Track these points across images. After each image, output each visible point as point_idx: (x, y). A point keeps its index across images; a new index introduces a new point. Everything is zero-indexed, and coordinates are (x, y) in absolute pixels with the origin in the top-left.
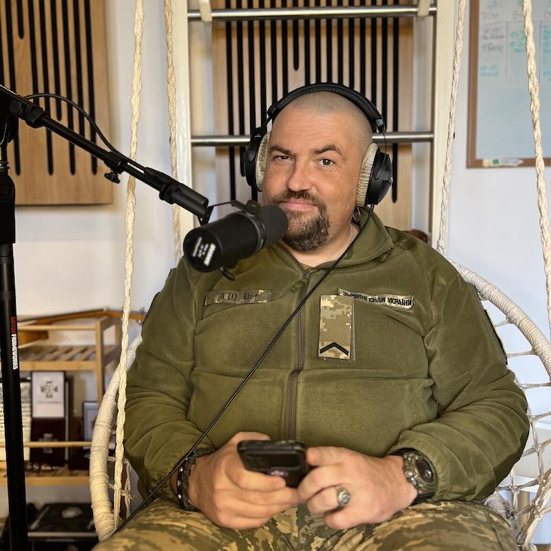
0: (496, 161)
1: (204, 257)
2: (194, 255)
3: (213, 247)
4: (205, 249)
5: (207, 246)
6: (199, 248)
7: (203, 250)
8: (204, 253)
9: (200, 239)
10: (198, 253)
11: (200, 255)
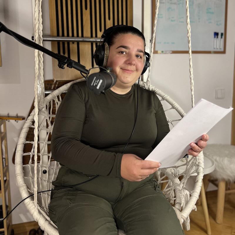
0: (162, 52)
1: (96, 86)
2: (92, 85)
3: (101, 81)
4: (97, 82)
5: (98, 80)
6: (95, 82)
7: (96, 83)
8: (97, 84)
9: (95, 78)
10: (94, 84)
11: (95, 85)
